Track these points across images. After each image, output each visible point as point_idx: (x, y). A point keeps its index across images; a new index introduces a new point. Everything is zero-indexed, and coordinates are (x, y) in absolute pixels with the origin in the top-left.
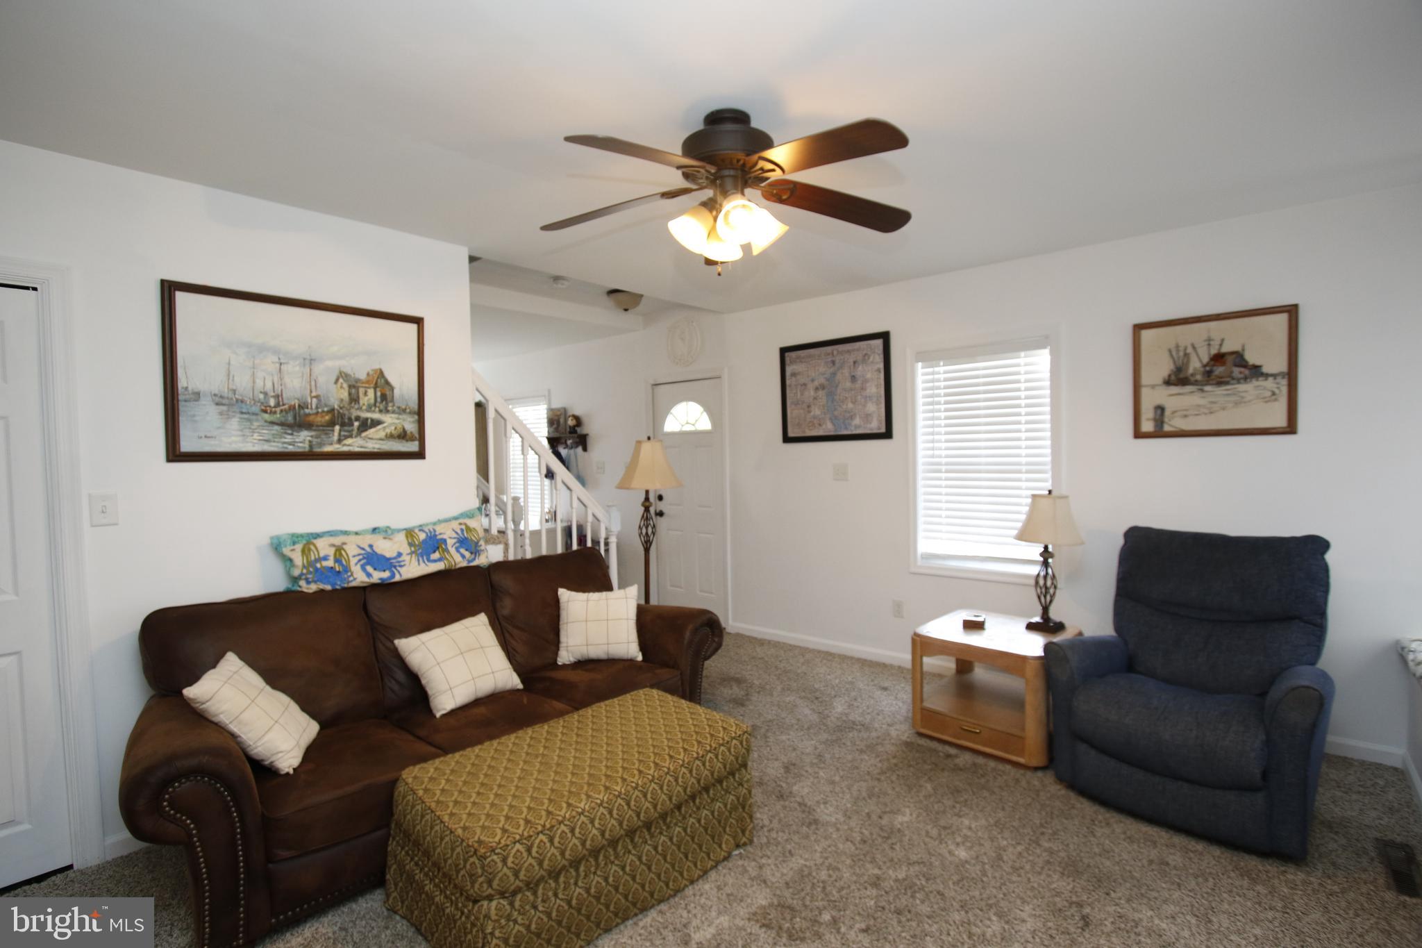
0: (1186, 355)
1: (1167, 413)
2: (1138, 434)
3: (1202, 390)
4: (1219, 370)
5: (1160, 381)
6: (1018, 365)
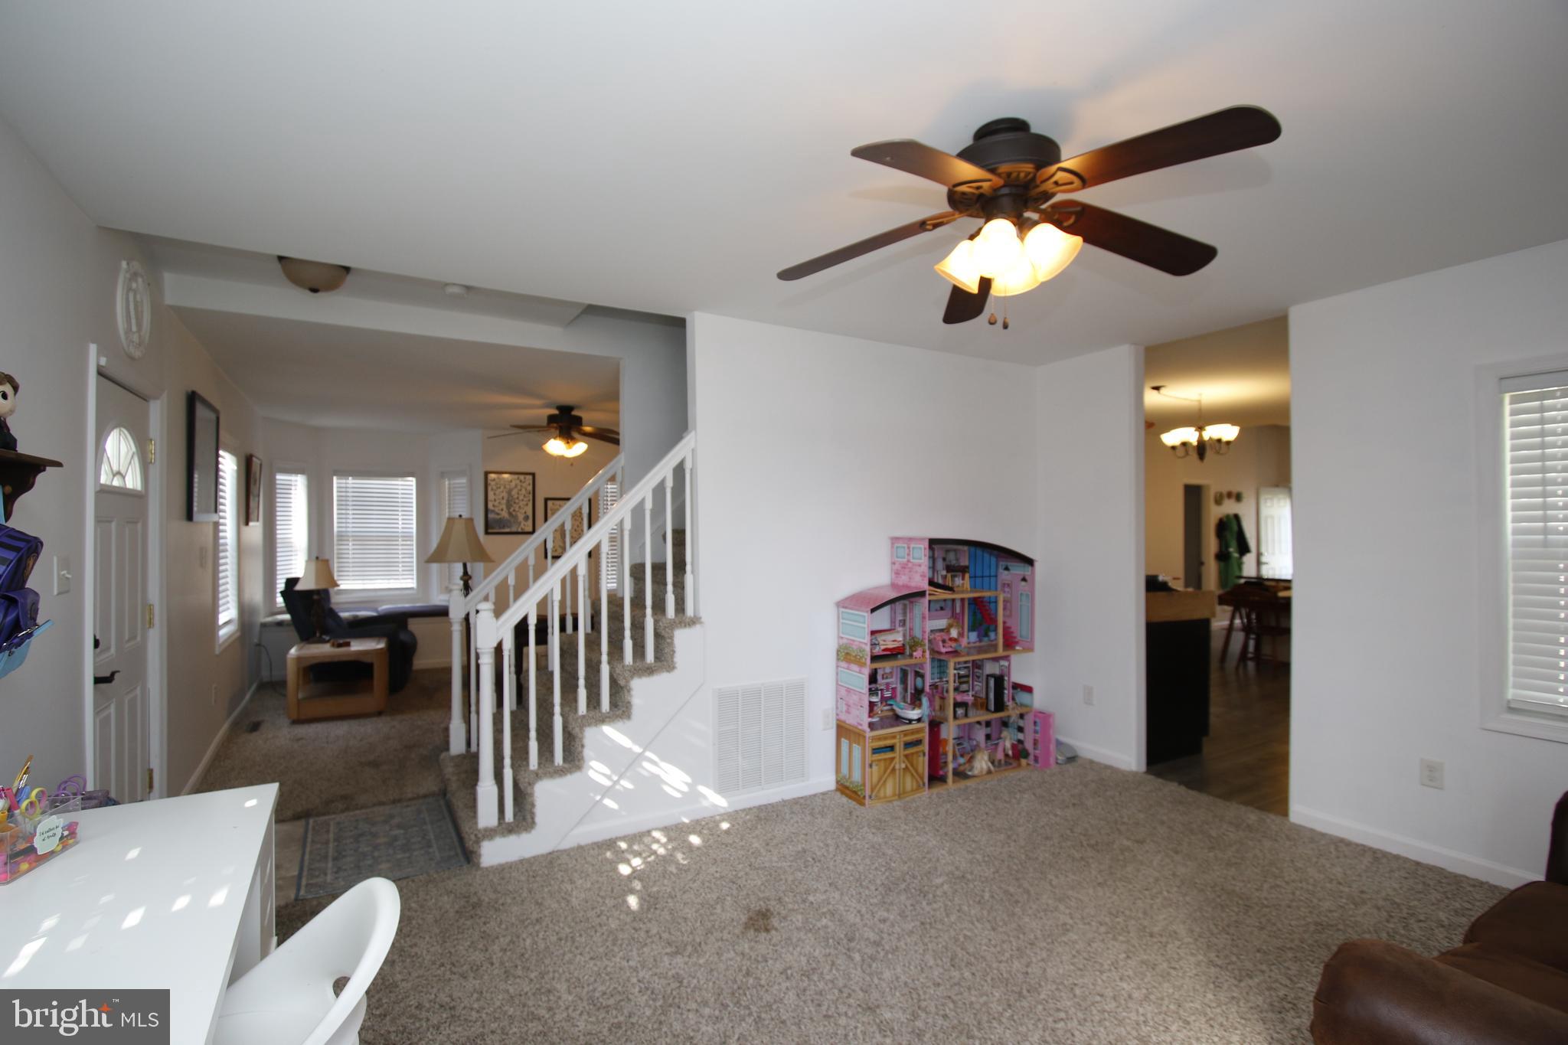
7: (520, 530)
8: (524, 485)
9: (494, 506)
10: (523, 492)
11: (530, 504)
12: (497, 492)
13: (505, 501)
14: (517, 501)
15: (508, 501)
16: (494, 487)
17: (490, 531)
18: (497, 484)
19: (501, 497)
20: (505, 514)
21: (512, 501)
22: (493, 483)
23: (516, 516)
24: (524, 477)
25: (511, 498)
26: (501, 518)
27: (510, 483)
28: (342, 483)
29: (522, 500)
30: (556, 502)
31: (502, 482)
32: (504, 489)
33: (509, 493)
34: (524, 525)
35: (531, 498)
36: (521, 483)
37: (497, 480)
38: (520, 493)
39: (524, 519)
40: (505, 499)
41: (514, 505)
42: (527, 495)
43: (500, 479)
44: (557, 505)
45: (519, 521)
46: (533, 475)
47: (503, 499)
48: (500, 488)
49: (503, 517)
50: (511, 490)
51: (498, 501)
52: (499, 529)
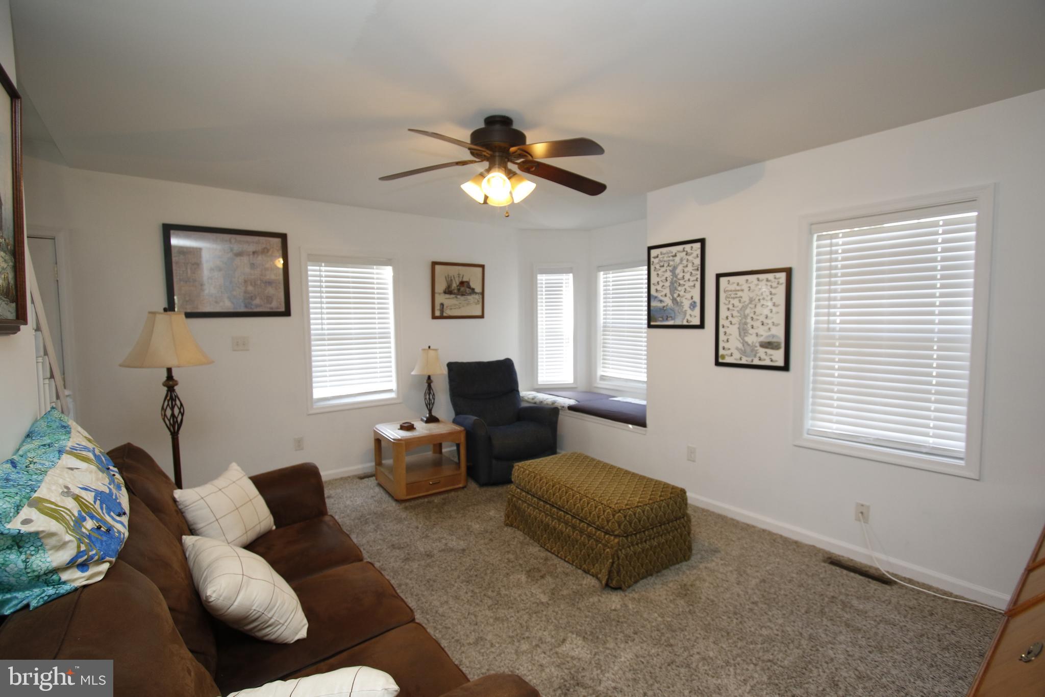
0: (451, 280)
1: (445, 307)
2: (434, 317)
3: (457, 298)
4: (462, 289)
5: (442, 292)
6: (373, 273)
7: (685, 323)
8: (690, 258)
9: (657, 291)
10: (690, 268)
11: (698, 284)
12: (659, 272)
13: (668, 284)
14: (682, 282)
15: (672, 283)
16: (658, 267)
17: (652, 323)
18: (661, 261)
19: (664, 278)
20: (668, 301)
21: (676, 282)
22: (656, 261)
23: (682, 303)
24: (692, 247)
25: (675, 279)
26: (664, 307)
27: (674, 258)
28: (606, 278)
29: (689, 280)
30: (732, 279)
31: (665, 259)
32: (668, 268)
33: (673, 271)
34: (691, 315)
35: (699, 276)
36: (688, 257)
37: (660, 256)
38: (686, 270)
39: (690, 307)
40: (669, 281)
41: (679, 288)
42: (694, 272)
43: (664, 254)
44: (734, 283)
45: (684, 309)
46: (702, 241)
47: (667, 280)
48: (663, 266)
49: (667, 305)
50: (675, 268)
51: (661, 284)
52: (661, 321)
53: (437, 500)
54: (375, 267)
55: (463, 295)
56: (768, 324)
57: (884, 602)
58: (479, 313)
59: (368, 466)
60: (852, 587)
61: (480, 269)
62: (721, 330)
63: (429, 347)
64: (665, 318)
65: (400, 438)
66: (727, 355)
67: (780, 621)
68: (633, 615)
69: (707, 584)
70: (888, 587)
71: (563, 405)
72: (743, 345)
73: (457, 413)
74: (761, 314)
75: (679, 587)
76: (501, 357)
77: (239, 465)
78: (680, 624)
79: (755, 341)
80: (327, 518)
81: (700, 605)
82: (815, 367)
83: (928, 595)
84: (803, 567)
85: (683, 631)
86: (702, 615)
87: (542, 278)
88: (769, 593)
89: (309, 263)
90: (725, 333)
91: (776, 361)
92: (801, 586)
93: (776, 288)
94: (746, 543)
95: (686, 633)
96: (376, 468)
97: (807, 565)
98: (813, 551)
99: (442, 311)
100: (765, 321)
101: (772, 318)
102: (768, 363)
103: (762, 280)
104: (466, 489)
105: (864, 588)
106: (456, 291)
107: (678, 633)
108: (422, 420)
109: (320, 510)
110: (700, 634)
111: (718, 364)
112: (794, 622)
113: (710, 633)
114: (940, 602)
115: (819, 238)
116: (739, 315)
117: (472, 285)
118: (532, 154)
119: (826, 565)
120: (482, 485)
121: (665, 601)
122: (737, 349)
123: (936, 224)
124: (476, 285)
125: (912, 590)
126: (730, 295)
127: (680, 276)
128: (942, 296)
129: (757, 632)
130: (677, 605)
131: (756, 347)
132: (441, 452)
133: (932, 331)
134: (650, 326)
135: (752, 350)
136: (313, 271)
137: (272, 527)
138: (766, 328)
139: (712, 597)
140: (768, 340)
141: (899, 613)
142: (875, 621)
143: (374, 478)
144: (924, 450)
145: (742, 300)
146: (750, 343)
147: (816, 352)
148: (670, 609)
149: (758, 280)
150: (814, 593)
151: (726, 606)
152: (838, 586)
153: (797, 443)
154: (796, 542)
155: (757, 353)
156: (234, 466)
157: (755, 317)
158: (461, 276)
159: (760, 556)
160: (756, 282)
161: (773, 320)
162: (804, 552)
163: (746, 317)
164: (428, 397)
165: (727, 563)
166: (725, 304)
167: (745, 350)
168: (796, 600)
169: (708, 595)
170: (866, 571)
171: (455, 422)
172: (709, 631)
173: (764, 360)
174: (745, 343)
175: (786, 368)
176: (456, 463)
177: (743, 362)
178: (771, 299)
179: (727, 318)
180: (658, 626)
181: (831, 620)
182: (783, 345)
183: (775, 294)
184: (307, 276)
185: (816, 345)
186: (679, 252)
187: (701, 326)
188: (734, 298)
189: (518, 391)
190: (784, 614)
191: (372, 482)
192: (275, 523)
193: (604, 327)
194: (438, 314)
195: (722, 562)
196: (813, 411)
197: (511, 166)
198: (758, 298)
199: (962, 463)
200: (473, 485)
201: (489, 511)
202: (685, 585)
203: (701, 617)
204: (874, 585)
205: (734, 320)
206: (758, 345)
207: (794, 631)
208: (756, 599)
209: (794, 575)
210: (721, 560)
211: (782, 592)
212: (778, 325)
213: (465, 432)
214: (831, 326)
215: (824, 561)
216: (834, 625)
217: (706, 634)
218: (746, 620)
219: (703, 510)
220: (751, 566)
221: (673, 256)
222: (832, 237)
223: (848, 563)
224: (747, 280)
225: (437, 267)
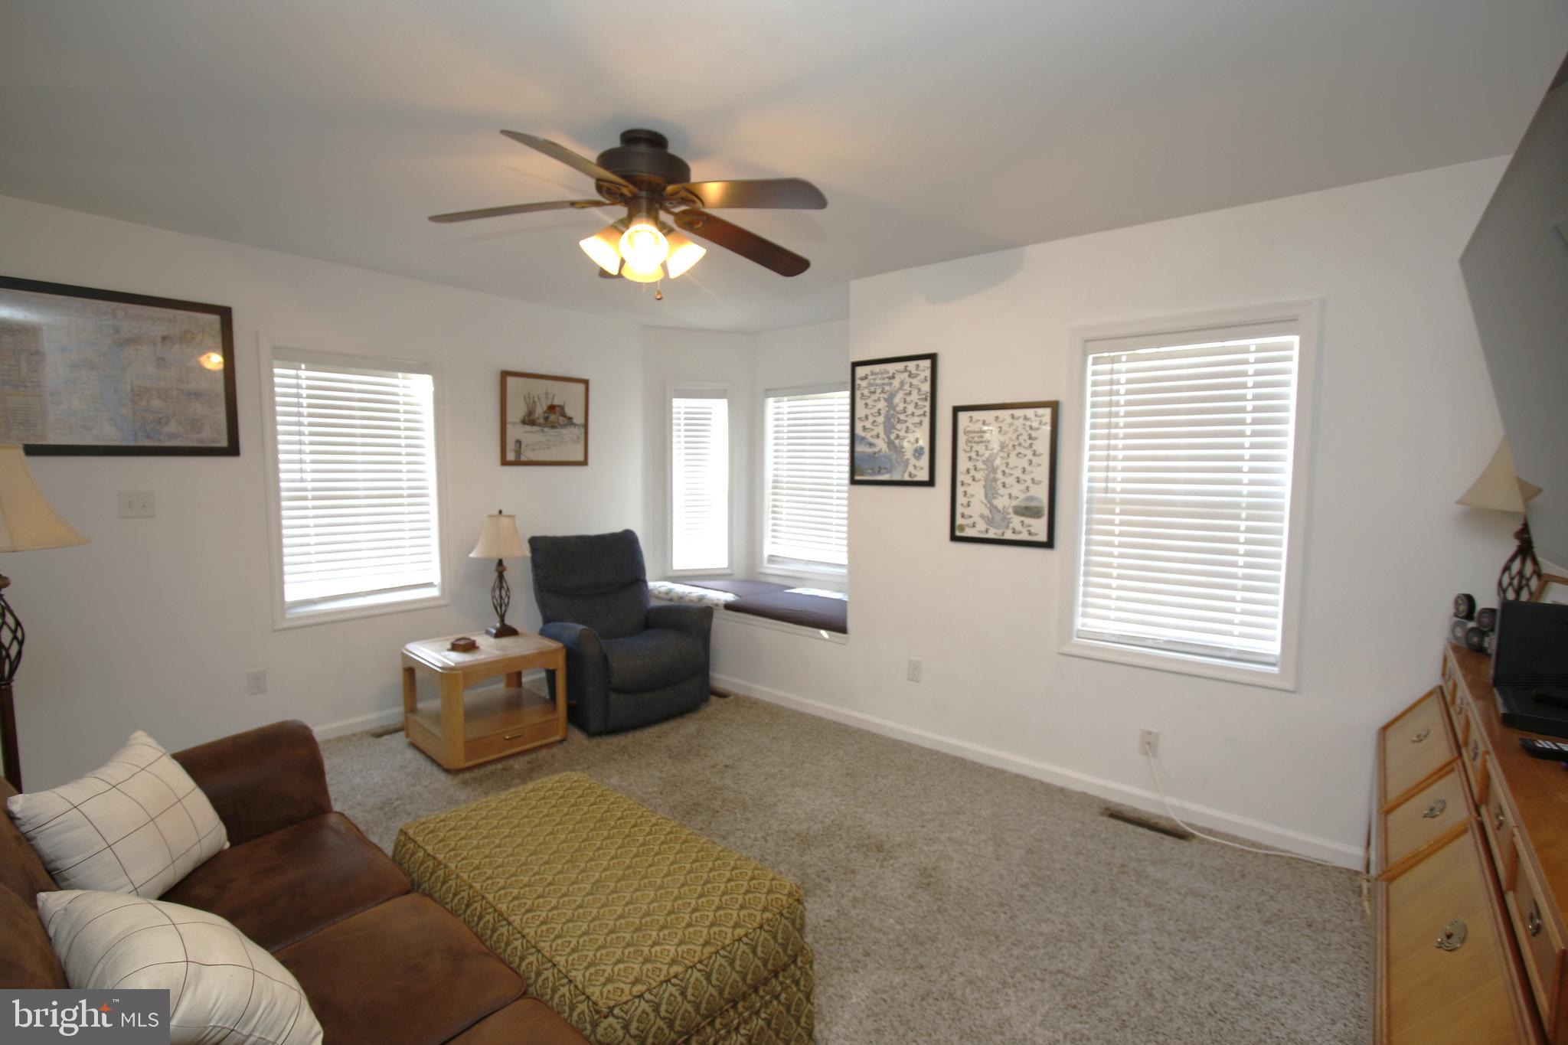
0: (534, 402)
1: (523, 446)
2: (504, 462)
3: (542, 430)
4: (552, 417)
5: (518, 421)
6: (395, 386)
7: (907, 478)
8: (915, 381)
9: (864, 429)
10: (915, 397)
11: (927, 421)
12: (869, 402)
13: (881, 419)
14: (902, 417)
15: (888, 418)
16: (866, 392)
17: (857, 478)
18: (870, 385)
19: (875, 410)
20: (881, 445)
21: (893, 416)
22: (864, 384)
23: (902, 447)
24: (918, 366)
25: (892, 412)
26: (875, 453)
27: (891, 381)
28: (778, 408)
29: (913, 414)
30: (976, 414)
31: (878, 381)
32: (882, 395)
33: (889, 401)
34: (915, 467)
35: (928, 409)
36: (911, 380)
37: (870, 377)
38: (908, 399)
39: (914, 455)
40: (883, 415)
41: (899, 426)
42: (920, 403)
43: (876, 374)
44: (978, 421)
45: (905, 458)
46: (933, 357)
47: (879, 414)
48: (874, 392)
49: (880, 451)
50: (892, 396)
51: (871, 419)
52: (871, 475)
53: (517, 764)
54: (400, 375)
55: (553, 427)
56: (1025, 481)
57: (1185, 865)
58: (580, 457)
59: (394, 713)
60: (1144, 848)
61: (581, 387)
62: (960, 490)
63: (500, 512)
64: (876, 469)
65: (453, 664)
66: (967, 525)
67: (1063, 909)
68: (858, 926)
69: (955, 865)
70: (1185, 843)
71: (716, 602)
72: (991, 512)
73: (547, 620)
74: (1016, 467)
75: (918, 873)
76: (617, 528)
77: (151, 735)
78: (928, 930)
79: (1007, 506)
80: (332, 819)
81: (951, 898)
82: (1088, 543)
83: (1234, 850)
84: (1078, 825)
85: (934, 941)
86: (957, 914)
87: (679, 405)
88: (1040, 869)
89: (276, 363)
90: (965, 493)
91: (1037, 534)
92: (1079, 853)
93: (1038, 429)
94: (997, 797)
95: (940, 945)
96: (406, 717)
97: (1082, 822)
98: (1084, 800)
99: (518, 453)
100: (1022, 477)
101: (1032, 472)
102: (1025, 537)
103: (1018, 418)
104: (565, 743)
105: (1157, 848)
106: (541, 421)
107: (928, 946)
108: (488, 633)
109: (318, 805)
110: (959, 943)
111: (954, 538)
112: (1081, 908)
113: (973, 939)
114: (1249, 857)
115: (1096, 362)
116: (984, 467)
117: (569, 412)
118: (702, 198)
119: (1105, 819)
120: (592, 734)
121: (900, 898)
122: (982, 516)
123: (1246, 350)
124: (575, 412)
125: (1215, 844)
126: (973, 438)
127: (900, 407)
128: (1253, 446)
129: (1035, 929)
130: (920, 901)
131: (1009, 514)
132: (519, 684)
133: (1239, 494)
134: (853, 482)
135: (1004, 519)
136: (283, 376)
137: (224, 844)
138: (1022, 487)
139: (965, 884)
140: (1024, 504)
141: (1206, 879)
142: (1179, 893)
143: (402, 734)
144: (1227, 654)
145: (990, 446)
146: (1000, 507)
147: (1089, 522)
148: (910, 909)
149: (1013, 417)
150: (1099, 862)
151: (987, 896)
152: (1126, 848)
153: (1066, 650)
154: (1062, 790)
155: (1009, 523)
156: (141, 737)
157: (1007, 471)
158: (550, 397)
159: (1019, 815)
160: (1009, 420)
161: (1033, 476)
162: (1074, 804)
163: (994, 470)
164: (497, 593)
165: (977, 829)
166: (965, 450)
167: (993, 519)
168: (1077, 875)
169: (959, 880)
170: (1156, 823)
171: (543, 633)
172: (970, 937)
173: (1020, 532)
174: (993, 508)
175: (1049, 544)
176: (545, 700)
177: (991, 535)
178: (1031, 445)
179: (968, 471)
180: (898, 938)
181: (1127, 899)
182: (1046, 511)
183: (1036, 439)
184: (272, 385)
185: (1089, 511)
186: (898, 371)
187: (931, 483)
188: (978, 443)
189: (645, 582)
190: (1065, 898)
191: (400, 739)
192: (230, 838)
193: (775, 481)
194: (512, 458)
195: (971, 828)
196: (1085, 605)
197: (664, 216)
198: (1012, 443)
199: (1275, 670)
200: (577, 736)
201: (609, 777)
202: (925, 869)
203: (955, 917)
204: (1169, 842)
205: (979, 475)
206: (1011, 510)
207: (1082, 922)
208: (1026, 880)
209: (1068, 839)
210: (969, 825)
211: (1058, 866)
212: (1039, 482)
213: (564, 651)
214: (1110, 485)
215: (1102, 814)
216: (1130, 906)
217: (967, 942)
218: (1018, 913)
219: (932, 753)
220: (1010, 830)
221: (890, 378)
222: (1113, 360)
223: (1132, 815)
224: (997, 418)
225: (511, 380)
